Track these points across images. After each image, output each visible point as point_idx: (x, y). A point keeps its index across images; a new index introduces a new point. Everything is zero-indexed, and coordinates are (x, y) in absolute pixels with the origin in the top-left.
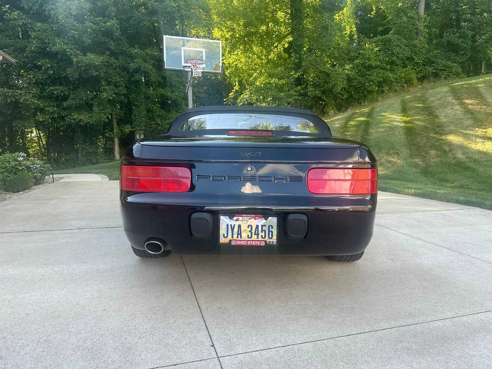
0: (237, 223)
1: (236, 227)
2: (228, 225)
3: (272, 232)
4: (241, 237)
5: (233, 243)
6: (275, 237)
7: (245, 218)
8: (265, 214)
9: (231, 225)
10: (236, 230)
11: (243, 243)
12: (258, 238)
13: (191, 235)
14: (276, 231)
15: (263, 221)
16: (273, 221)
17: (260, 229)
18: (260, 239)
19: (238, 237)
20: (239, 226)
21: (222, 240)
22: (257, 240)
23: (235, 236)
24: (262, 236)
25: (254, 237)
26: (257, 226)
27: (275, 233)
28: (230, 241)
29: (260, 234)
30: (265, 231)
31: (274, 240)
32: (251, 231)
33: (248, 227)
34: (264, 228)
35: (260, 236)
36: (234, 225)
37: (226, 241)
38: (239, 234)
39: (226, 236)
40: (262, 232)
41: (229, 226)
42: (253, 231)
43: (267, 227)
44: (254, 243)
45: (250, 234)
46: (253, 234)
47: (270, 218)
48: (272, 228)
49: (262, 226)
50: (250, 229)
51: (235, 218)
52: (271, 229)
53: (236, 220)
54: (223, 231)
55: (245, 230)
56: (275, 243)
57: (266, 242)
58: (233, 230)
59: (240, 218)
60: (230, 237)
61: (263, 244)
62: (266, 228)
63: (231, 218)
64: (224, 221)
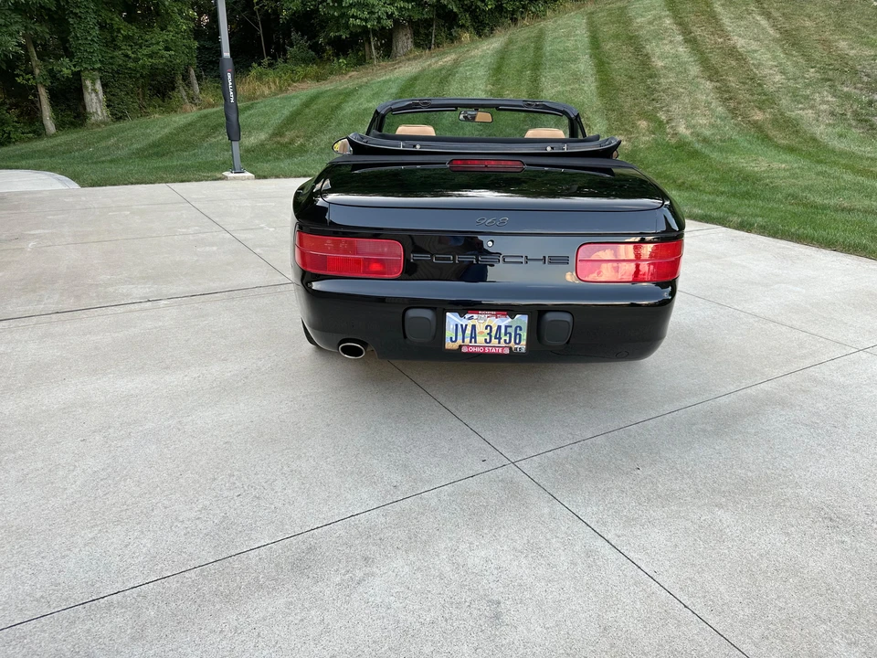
0: (470, 323)
1: (469, 328)
2: (457, 325)
3: (520, 335)
4: (475, 342)
5: (464, 350)
6: (524, 343)
7: (483, 316)
8: (510, 311)
9: (462, 325)
10: (468, 332)
11: (478, 350)
12: (499, 343)
13: (405, 337)
14: (525, 334)
15: (508, 321)
16: (522, 320)
17: (503, 331)
18: (503, 344)
19: (471, 342)
20: (474, 327)
21: (449, 345)
22: (498, 346)
23: (467, 340)
24: (505, 340)
25: (495, 342)
26: (499, 327)
27: (524, 336)
28: (460, 346)
29: (503, 338)
30: (510, 334)
31: (523, 346)
32: (490, 334)
33: (486, 328)
34: (509, 330)
35: (502, 341)
36: (466, 325)
37: (455, 346)
38: (473, 336)
39: (454, 339)
40: (505, 335)
41: (459, 326)
42: (493, 334)
43: (513, 328)
44: (494, 350)
45: (488, 338)
46: (493, 338)
47: (518, 316)
48: (521, 330)
49: (506, 327)
50: (488, 331)
51: (467, 316)
52: (518, 332)
53: (469, 319)
54: (449, 333)
55: (481, 333)
56: (523, 350)
57: (511, 348)
58: (464, 331)
59: (475, 316)
60: (460, 341)
61: (507, 351)
62: (511, 330)
63: (462, 315)
64: (452, 319)
